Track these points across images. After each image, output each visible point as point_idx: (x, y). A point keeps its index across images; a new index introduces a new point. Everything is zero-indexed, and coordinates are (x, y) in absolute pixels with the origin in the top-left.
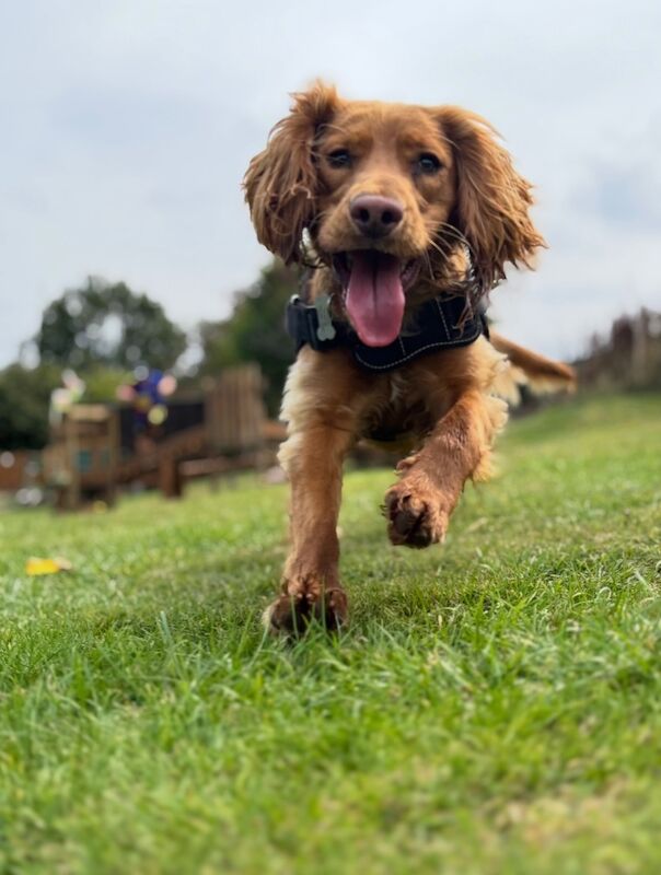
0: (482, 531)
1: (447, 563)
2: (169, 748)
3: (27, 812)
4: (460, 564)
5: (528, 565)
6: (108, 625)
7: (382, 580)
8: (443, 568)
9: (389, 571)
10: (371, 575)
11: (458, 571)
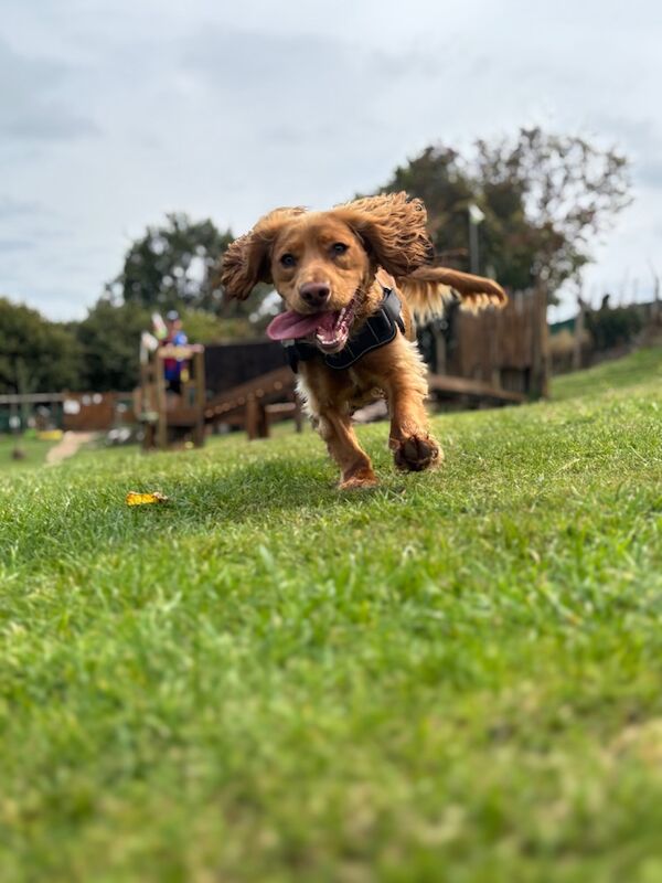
0: (575, 470)
1: (541, 500)
2: (282, 664)
3: (152, 720)
4: (554, 502)
5: (626, 502)
6: (210, 552)
7: (474, 516)
8: (538, 505)
9: (483, 507)
10: (464, 511)
11: (552, 508)
